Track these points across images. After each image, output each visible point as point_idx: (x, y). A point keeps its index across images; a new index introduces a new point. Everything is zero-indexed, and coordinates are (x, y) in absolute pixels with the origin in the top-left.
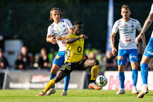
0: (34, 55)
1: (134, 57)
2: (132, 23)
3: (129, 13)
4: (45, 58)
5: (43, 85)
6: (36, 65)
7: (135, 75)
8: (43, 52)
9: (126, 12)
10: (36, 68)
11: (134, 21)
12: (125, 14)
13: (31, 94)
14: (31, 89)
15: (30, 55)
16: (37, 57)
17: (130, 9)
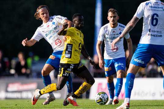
0: (10, 60)
1: (120, 64)
2: (120, 29)
3: (117, 18)
4: (23, 63)
5: (21, 94)
6: (13, 71)
7: (119, 84)
8: (21, 56)
9: (114, 17)
10: (13, 75)
11: (122, 26)
12: (112, 18)
13: (7, 105)
14: (7, 98)
15: (6, 60)
16: (14, 62)
17: (118, 13)
